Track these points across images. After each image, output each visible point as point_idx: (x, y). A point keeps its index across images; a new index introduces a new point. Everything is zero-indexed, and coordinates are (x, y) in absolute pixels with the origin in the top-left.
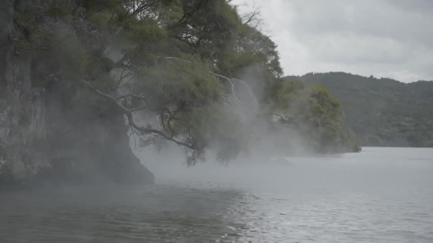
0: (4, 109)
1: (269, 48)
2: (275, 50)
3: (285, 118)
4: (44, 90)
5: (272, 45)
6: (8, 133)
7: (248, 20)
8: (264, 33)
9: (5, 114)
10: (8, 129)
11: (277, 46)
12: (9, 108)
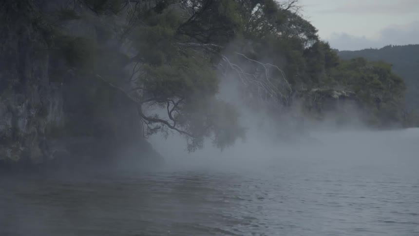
0: (23, 103)
1: (311, 32)
2: (316, 34)
3: (346, 95)
4: (62, 84)
5: (313, 30)
6: (26, 123)
7: (288, 6)
8: (304, 18)
9: (24, 106)
10: (26, 120)
11: (317, 31)
12: (27, 101)
